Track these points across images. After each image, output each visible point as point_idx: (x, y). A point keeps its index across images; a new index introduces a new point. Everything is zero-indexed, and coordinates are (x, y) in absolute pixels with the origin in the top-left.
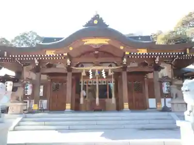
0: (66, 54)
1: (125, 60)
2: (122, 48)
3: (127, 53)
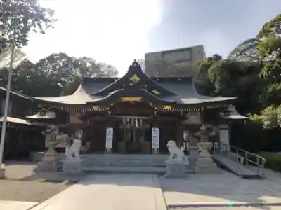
0: (108, 108)
1: (155, 112)
3: (155, 108)
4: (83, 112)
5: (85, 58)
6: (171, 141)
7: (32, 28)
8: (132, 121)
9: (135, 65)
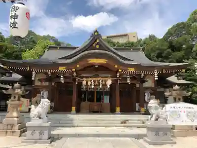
0: (74, 70)
1: (118, 74)
2: (116, 66)
4: (49, 73)
8: (97, 82)
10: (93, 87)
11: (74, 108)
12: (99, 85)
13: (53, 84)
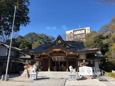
0: (48, 54)
1: (67, 55)
3: (67, 53)
4: (39, 55)
5: (42, 34)
6: (71, 66)
7: (21, 25)
9: (59, 36)
10: (56, 60)
11: (49, 69)
12: (59, 59)
13: (41, 59)
